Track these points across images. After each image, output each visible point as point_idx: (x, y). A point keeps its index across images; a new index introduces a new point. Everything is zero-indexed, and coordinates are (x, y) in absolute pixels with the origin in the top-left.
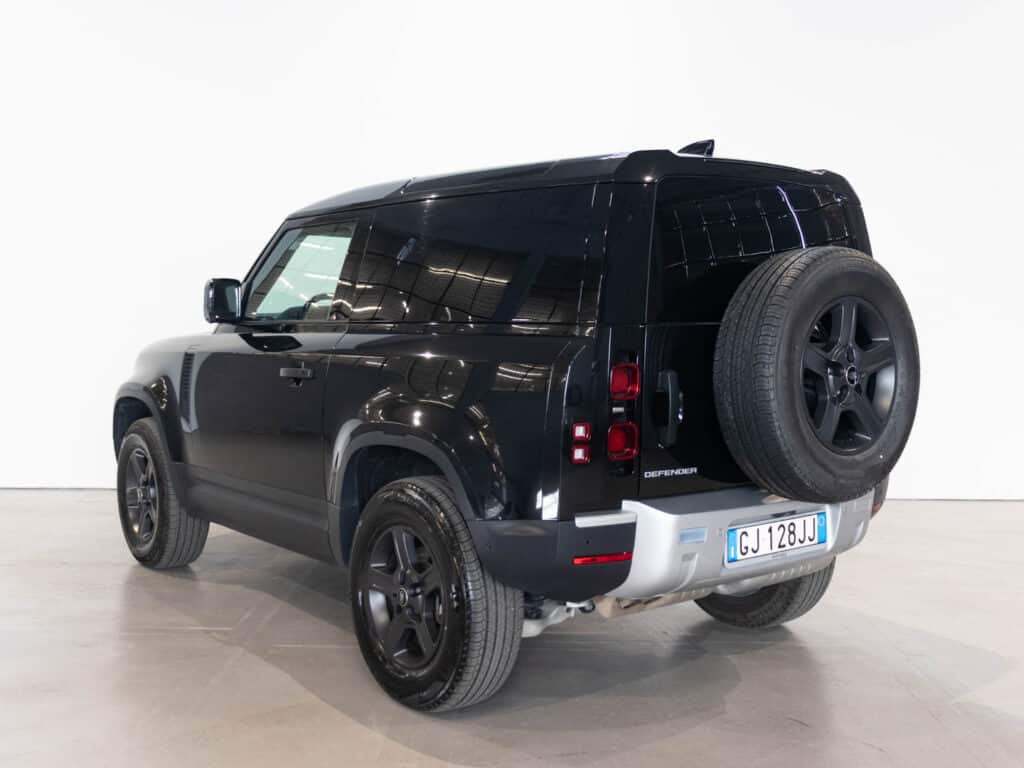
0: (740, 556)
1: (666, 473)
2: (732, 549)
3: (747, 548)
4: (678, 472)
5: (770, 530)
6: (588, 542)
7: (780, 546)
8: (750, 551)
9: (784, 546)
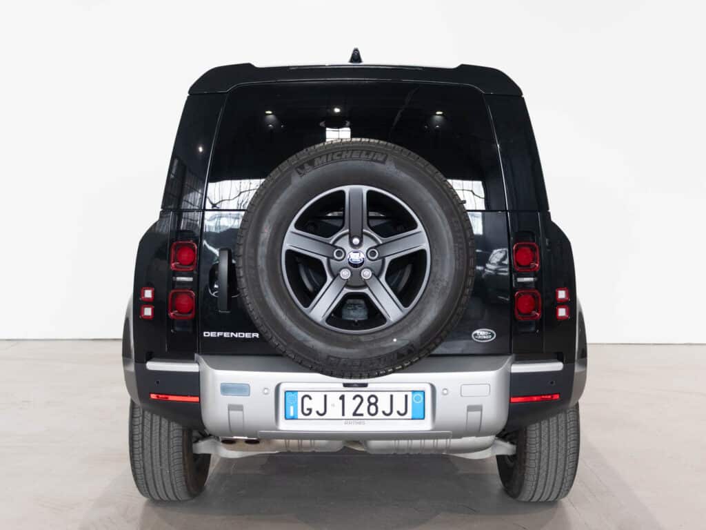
0: (300, 415)
1: (226, 335)
2: (292, 408)
3: (310, 410)
4: (237, 335)
5: (342, 398)
6: (158, 382)
7: (355, 414)
8: (314, 412)
9: (362, 415)
